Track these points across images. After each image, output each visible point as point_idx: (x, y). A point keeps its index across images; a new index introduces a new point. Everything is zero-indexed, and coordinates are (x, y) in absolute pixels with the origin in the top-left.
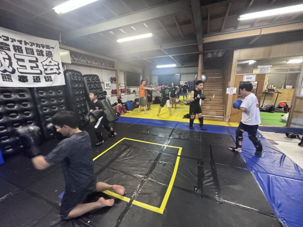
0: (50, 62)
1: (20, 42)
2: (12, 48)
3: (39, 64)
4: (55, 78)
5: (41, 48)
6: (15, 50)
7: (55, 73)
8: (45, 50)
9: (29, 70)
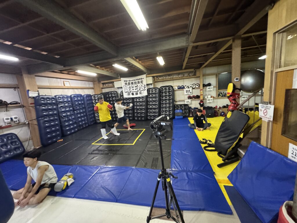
0: (142, 85)
1: (133, 80)
2: (131, 83)
3: (138, 87)
4: (143, 92)
5: (139, 80)
6: (131, 84)
7: (143, 90)
8: (140, 81)
9: (135, 91)
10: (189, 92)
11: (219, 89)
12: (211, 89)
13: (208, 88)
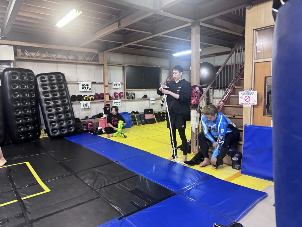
10: (88, 88)
11: (127, 88)
12: (118, 87)
13: (115, 85)
